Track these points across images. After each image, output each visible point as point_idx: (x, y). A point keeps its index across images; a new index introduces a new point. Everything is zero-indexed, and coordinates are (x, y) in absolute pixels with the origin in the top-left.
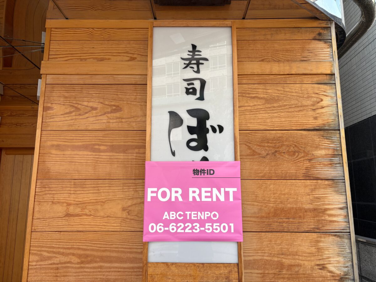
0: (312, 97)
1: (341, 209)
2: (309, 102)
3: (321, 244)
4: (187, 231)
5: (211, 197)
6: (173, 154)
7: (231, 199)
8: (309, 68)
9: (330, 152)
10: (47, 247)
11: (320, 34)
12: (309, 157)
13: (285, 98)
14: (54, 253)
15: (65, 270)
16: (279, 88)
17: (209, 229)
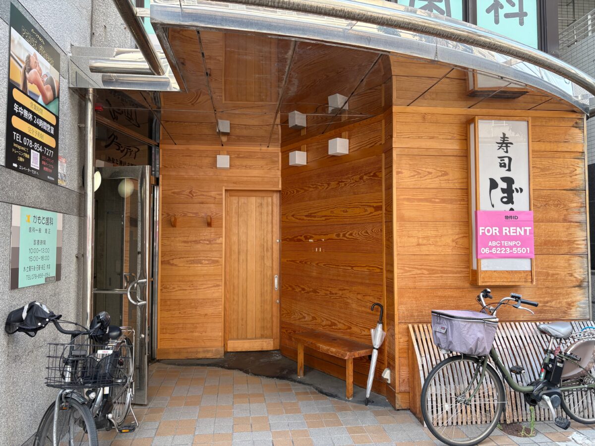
0: (570, 167)
1: (583, 240)
2: (568, 171)
3: (571, 262)
4: (502, 252)
5: (516, 232)
6: (493, 206)
7: (528, 234)
8: (569, 147)
9: (579, 205)
10: (408, 264)
11: (576, 123)
12: (567, 208)
13: (553, 168)
14: (412, 268)
15: (420, 278)
16: (549, 161)
17: (515, 251)
